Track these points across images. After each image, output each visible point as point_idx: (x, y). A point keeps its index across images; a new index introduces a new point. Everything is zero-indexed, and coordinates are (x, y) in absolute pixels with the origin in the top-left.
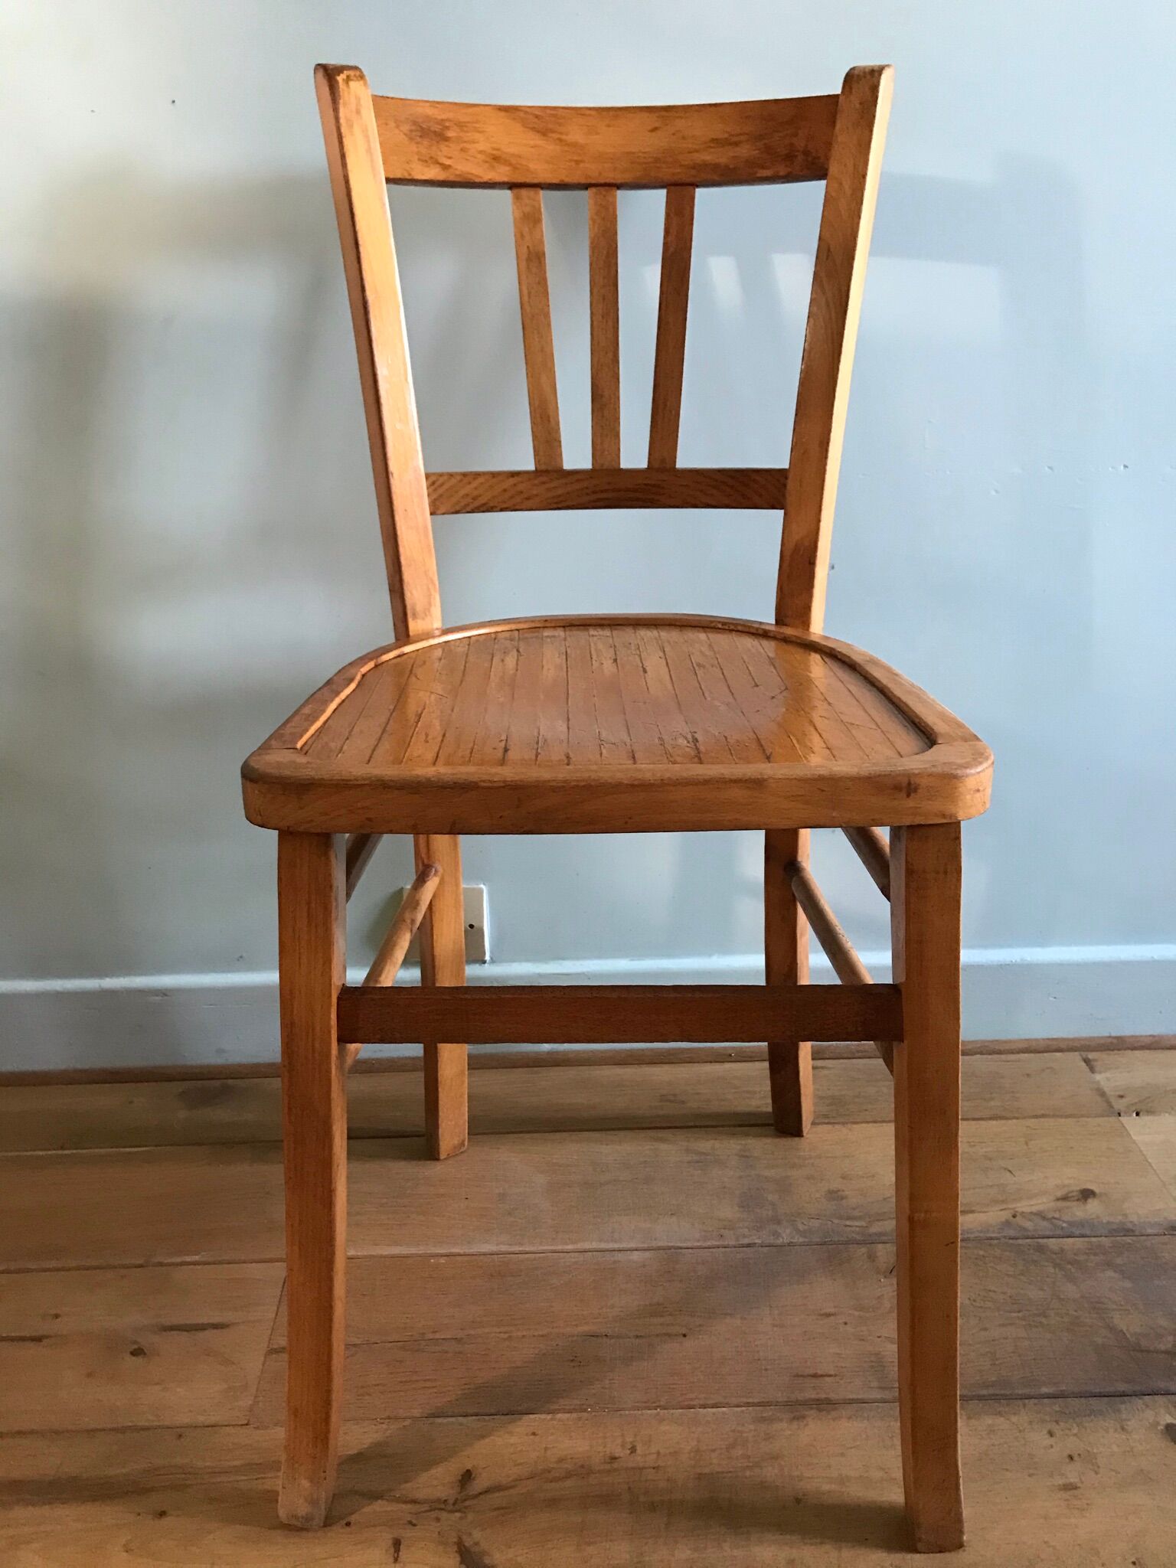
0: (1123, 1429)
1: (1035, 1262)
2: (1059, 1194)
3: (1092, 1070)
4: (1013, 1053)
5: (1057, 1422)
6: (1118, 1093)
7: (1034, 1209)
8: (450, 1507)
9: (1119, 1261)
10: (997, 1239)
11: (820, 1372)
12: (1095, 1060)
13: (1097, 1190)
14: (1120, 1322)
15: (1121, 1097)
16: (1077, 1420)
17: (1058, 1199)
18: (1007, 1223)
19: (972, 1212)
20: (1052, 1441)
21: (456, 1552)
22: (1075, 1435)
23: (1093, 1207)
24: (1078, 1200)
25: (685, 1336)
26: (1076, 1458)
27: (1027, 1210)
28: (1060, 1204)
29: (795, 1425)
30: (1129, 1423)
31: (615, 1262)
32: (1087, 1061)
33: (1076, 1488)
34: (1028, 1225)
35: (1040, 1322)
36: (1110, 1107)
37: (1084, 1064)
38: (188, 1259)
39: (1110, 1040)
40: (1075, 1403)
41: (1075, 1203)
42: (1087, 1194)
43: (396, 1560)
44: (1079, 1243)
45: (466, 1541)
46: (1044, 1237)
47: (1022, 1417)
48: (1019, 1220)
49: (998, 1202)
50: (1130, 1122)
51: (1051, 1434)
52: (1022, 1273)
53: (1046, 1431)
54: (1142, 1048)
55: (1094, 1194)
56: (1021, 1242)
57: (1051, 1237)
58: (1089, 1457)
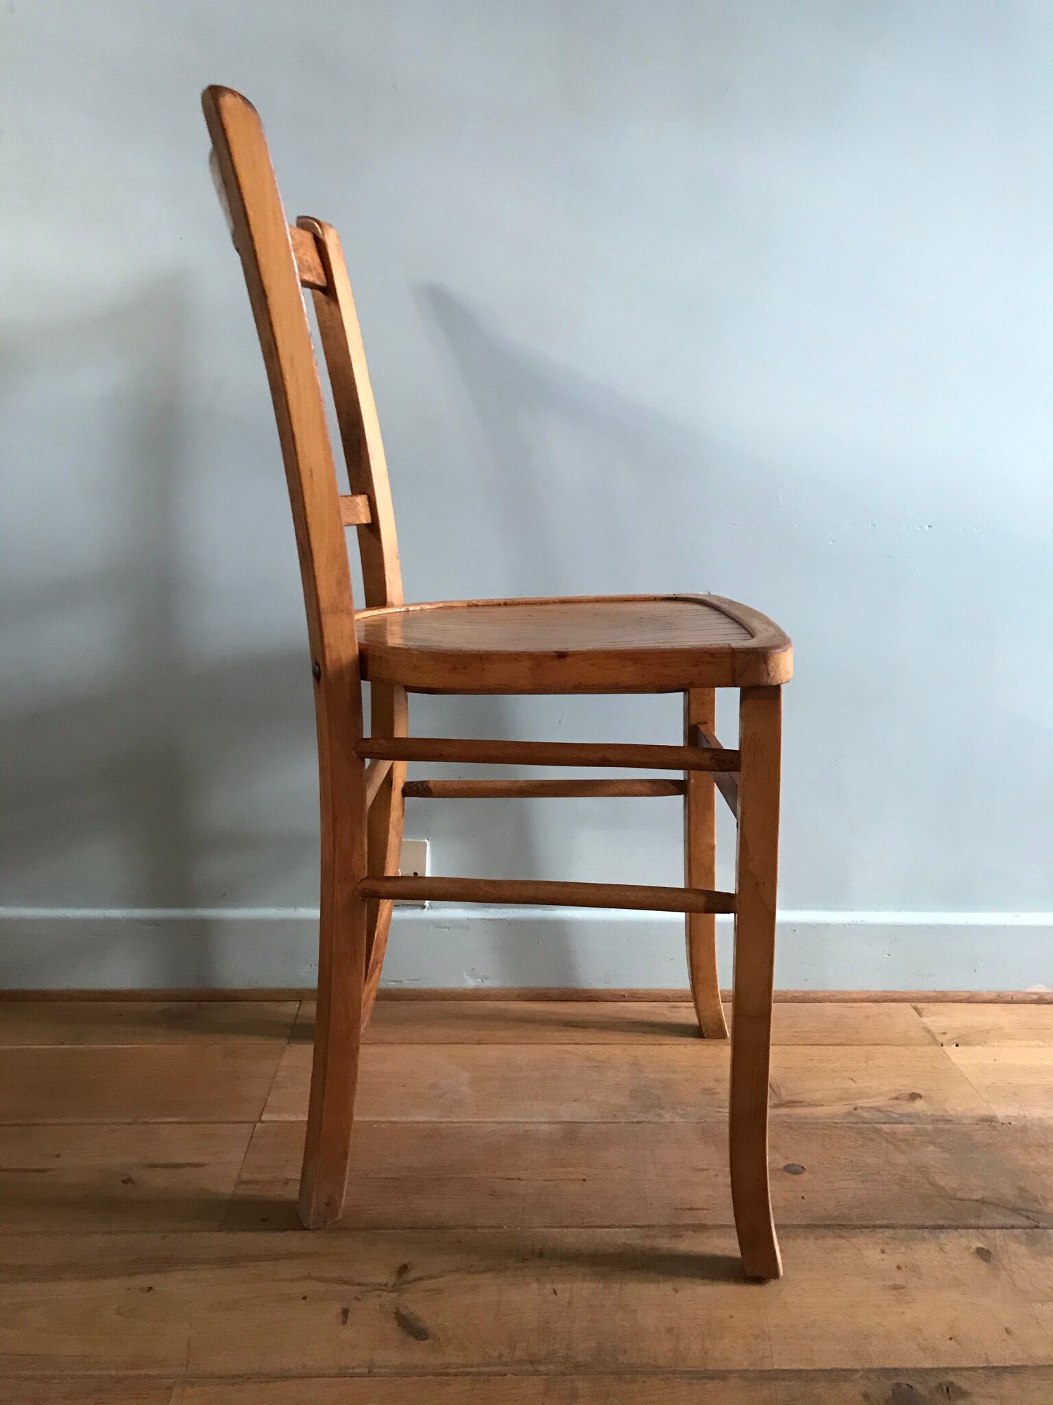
0: (942, 1250)
1: (872, 1139)
2: (894, 1095)
3: (920, 1014)
5: (888, 1244)
6: (942, 1031)
7: (874, 1105)
8: (391, 1289)
9: (940, 1140)
10: (841, 1123)
11: (695, 1207)
12: (923, 1009)
13: (922, 1094)
14: (941, 1181)
15: (944, 1033)
16: (905, 1243)
17: (893, 1099)
18: (850, 1114)
19: (822, 1105)
20: (884, 1256)
21: (394, 1318)
22: (903, 1253)
23: (919, 1105)
24: (907, 1100)
25: (584, 1180)
26: (904, 1268)
27: (866, 1105)
28: (893, 1102)
30: (946, 1246)
31: (526, 1131)
32: (916, 1009)
33: (903, 1287)
34: (866, 1114)
35: (875, 1179)
36: (933, 1039)
37: (914, 1011)
39: (935, 994)
40: (902, 1233)
41: (905, 1102)
42: (914, 1097)
43: (344, 1323)
44: (908, 1128)
45: (403, 1311)
46: (879, 1123)
47: (860, 1240)
48: (859, 1111)
49: (841, 1099)
50: (951, 1050)
51: (883, 1252)
52: (862, 1146)
53: (879, 1250)
54: (961, 1001)
55: (920, 1096)
56: (861, 1126)
57: (884, 1123)
58: (915, 1269)
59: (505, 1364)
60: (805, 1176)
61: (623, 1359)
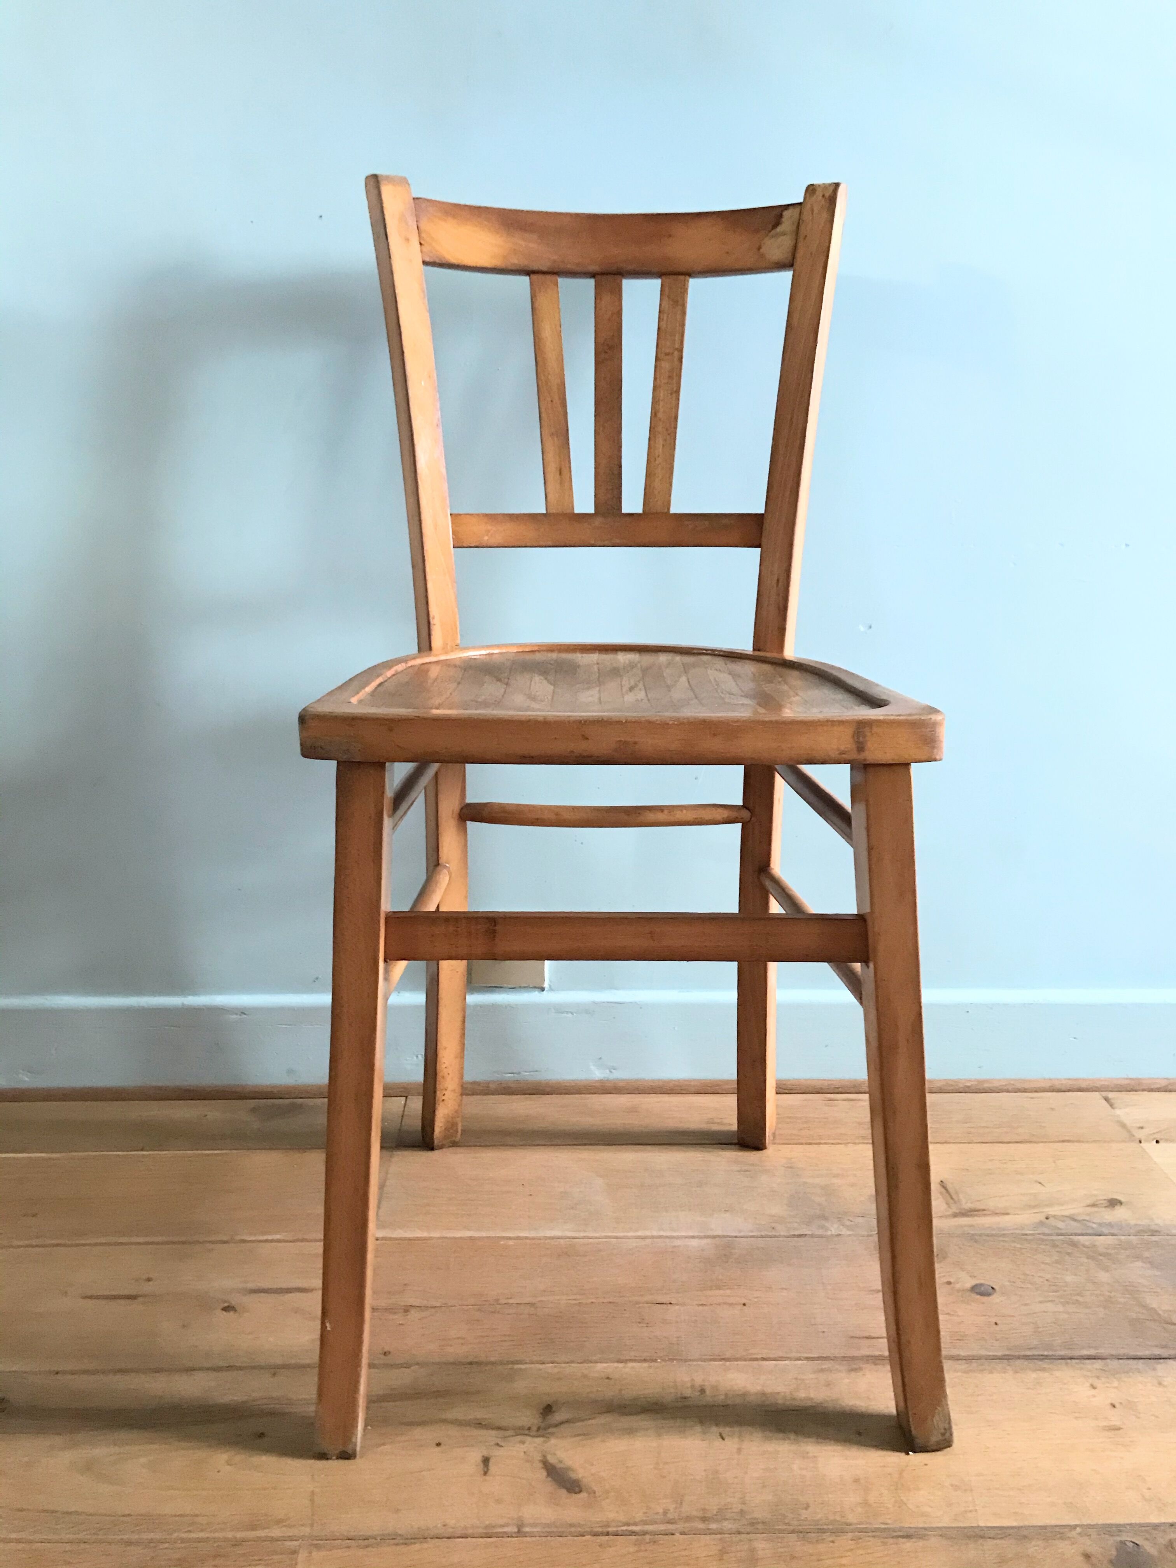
0: (1160, 1384)
1: (1068, 1254)
2: (1089, 1202)
3: (1111, 1105)
4: (1036, 1092)
5: (1098, 1377)
6: (1138, 1125)
7: (1066, 1213)
8: (534, 1433)
9: (1147, 1254)
10: (1033, 1235)
11: (873, 1335)
12: (1115, 1099)
13: (1123, 1200)
14: (1153, 1302)
15: (1142, 1128)
16: (1117, 1376)
17: (1088, 1206)
18: (1041, 1223)
19: (1008, 1214)
20: (1093, 1392)
21: (542, 1468)
22: (1116, 1388)
23: (1119, 1214)
24: (1105, 1207)
25: (744, 1305)
26: (1117, 1405)
27: (1058, 1213)
28: (1090, 1209)
29: (853, 1374)
30: (1165, 1379)
31: (674, 1247)
32: (1106, 1099)
33: (1119, 1429)
34: (1061, 1225)
35: (1077, 1300)
36: (1130, 1135)
37: (1104, 1101)
38: (270, 1237)
39: (1126, 1082)
40: (1114, 1364)
41: (1104, 1209)
42: (1113, 1203)
43: (485, 1473)
44: (1109, 1240)
45: (551, 1459)
46: (1076, 1234)
47: (1064, 1373)
48: (1052, 1221)
49: (1031, 1207)
50: (1150, 1147)
51: (1093, 1387)
52: (1057, 1262)
53: (1088, 1385)
54: (1158, 1090)
55: (1121, 1203)
56: (1054, 1238)
57: (1082, 1235)
58: (1130, 1406)
59: (669, 1522)
60: (996, 1298)
61: (804, 1514)
